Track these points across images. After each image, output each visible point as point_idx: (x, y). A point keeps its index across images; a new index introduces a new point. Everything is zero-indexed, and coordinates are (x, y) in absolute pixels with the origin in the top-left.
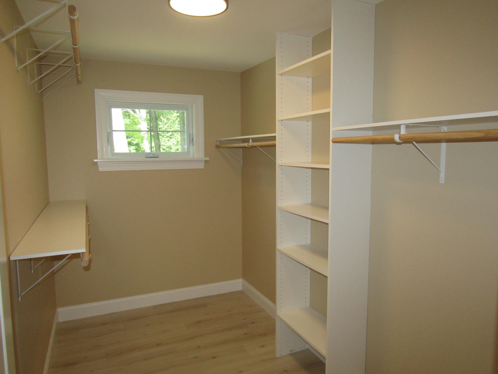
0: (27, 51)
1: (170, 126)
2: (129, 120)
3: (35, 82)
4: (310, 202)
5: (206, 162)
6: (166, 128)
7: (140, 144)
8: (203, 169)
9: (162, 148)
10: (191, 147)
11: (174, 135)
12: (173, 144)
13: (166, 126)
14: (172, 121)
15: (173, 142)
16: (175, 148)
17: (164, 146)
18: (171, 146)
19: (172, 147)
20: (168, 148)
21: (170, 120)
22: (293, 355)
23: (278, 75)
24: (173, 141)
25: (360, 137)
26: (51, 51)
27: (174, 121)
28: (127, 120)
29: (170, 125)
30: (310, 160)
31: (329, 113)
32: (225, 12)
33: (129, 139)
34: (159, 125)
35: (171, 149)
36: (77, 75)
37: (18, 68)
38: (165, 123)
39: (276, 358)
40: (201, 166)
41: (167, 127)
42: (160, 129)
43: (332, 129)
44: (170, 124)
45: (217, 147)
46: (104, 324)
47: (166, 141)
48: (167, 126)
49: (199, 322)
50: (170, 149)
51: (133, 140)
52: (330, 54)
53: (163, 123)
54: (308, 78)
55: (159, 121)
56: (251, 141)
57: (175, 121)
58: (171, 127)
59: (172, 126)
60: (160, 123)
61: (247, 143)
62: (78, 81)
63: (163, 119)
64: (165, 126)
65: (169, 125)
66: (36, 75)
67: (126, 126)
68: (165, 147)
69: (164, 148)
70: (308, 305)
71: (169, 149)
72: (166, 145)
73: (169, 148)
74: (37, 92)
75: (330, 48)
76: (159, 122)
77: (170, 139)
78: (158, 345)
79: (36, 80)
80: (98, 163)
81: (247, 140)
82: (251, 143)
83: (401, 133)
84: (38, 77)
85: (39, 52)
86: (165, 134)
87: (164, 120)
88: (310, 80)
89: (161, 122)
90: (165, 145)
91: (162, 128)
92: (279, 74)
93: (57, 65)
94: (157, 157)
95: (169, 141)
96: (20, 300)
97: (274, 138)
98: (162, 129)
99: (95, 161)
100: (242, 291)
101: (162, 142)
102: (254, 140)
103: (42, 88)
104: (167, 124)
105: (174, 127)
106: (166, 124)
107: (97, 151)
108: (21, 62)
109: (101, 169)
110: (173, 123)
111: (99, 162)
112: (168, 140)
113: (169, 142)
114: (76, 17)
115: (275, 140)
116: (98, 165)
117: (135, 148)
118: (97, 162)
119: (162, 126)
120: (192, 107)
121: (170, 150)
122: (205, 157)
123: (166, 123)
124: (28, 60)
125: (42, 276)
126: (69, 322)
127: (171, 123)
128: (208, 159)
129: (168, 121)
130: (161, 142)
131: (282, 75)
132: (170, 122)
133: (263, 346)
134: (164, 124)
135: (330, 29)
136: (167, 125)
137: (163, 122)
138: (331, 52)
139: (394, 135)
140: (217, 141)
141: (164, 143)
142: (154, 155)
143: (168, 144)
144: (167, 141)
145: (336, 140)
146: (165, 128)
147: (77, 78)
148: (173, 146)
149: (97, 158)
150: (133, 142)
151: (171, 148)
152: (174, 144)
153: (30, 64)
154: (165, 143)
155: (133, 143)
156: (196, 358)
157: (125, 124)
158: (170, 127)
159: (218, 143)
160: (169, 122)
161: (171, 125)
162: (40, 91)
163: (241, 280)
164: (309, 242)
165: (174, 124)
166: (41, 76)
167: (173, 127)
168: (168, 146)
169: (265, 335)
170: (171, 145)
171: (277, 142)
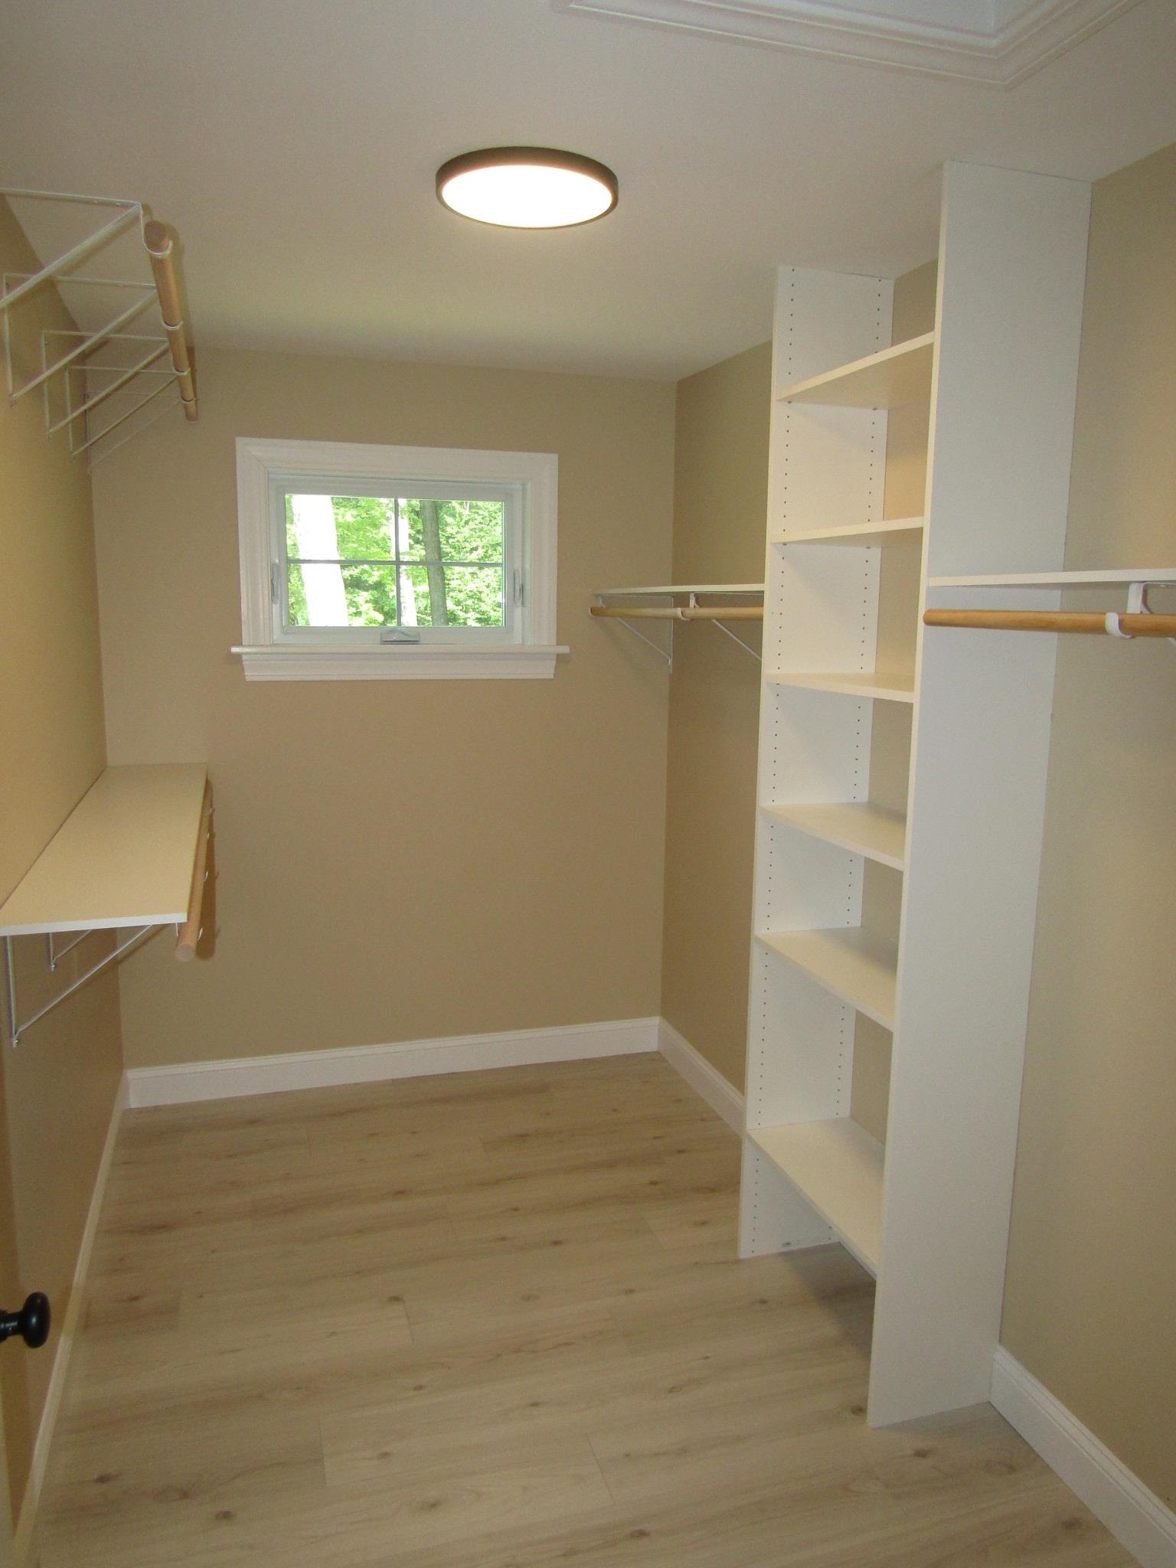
0: (43, 342)
1: (481, 530)
2: (355, 512)
3: (66, 425)
4: (863, 796)
5: (561, 659)
6: (467, 535)
7: (388, 586)
8: (550, 680)
9: (452, 597)
10: (518, 611)
11: (492, 558)
12: (488, 587)
13: (466, 531)
14: (486, 514)
15: (488, 580)
16: (493, 599)
17: (460, 591)
18: (481, 593)
19: (483, 595)
20: (472, 598)
21: (481, 512)
22: (787, 1256)
23: (779, 400)
24: (487, 576)
25: (1007, 614)
26: (112, 335)
27: (493, 514)
28: (346, 511)
29: (481, 526)
30: (870, 668)
31: (920, 531)
32: (611, 214)
33: (355, 570)
34: (447, 525)
35: (480, 603)
36: (184, 402)
37: (14, 395)
38: (465, 519)
39: (738, 1261)
40: (546, 671)
41: (472, 532)
42: (448, 538)
43: (926, 582)
44: (481, 523)
45: (595, 612)
46: (253, 1122)
47: (465, 578)
48: (471, 530)
49: (523, 1136)
50: (476, 602)
51: (366, 572)
52: (930, 347)
53: (458, 519)
54: (875, 409)
55: (446, 513)
56: (692, 602)
57: (496, 513)
58: (482, 534)
59: (485, 529)
60: (449, 520)
61: (681, 607)
62: (189, 417)
63: (458, 508)
64: (462, 530)
65: (476, 527)
66: (69, 404)
67: (346, 532)
68: (461, 596)
69: (458, 597)
70: (845, 1111)
71: (473, 603)
72: (465, 588)
73: (473, 600)
74: (71, 453)
75: (931, 328)
76: (445, 516)
77: (478, 572)
78: (400, 1193)
79: (70, 418)
80: (244, 657)
81: (681, 600)
82: (693, 609)
83: (1130, 610)
84: (74, 408)
85: (81, 340)
86: (462, 554)
87: (462, 511)
88: (882, 416)
89: (454, 516)
90: (463, 587)
91: (456, 536)
92: (783, 400)
93: (131, 372)
94: (415, 642)
95: (475, 576)
96: (14, 1046)
97: (757, 599)
98: (454, 538)
99: (235, 650)
100: (657, 1053)
101: (453, 579)
102: (702, 599)
103: (86, 440)
104: (471, 523)
105: (493, 532)
106: (467, 523)
107: (241, 621)
108: (24, 373)
109: (251, 675)
110: (491, 521)
111: (246, 653)
112: (473, 574)
113: (476, 580)
114: (168, 252)
115: (761, 604)
116: (244, 663)
117: (372, 596)
118: (239, 656)
119: (456, 529)
120: (524, 491)
121: (478, 606)
122: (559, 643)
123: (467, 519)
124: (44, 365)
125: (81, 975)
126: (157, 1109)
127: (482, 521)
128: (565, 649)
129: (475, 513)
130: (449, 580)
131: (790, 402)
132: (481, 517)
133: (704, 1223)
134: (462, 523)
135: (934, 264)
136: (472, 525)
137: (457, 515)
138: (934, 338)
139: (1105, 614)
140: (597, 596)
141: (459, 582)
142: (406, 635)
143: (472, 586)
144: (468, 577)
145: (934, 617)
146: (463, 535)
147: (186, 407)
148: (487, 591)
149: (240, 644)
150: (365, 577)
151: (480, 599)
152: (491, 588)
153: (49, 378)
154: (462, 584)
155: (367, 581)
156: (503, 1239)
157: (339, 526)
158: (478, 534)
159: (600, 603)
160: (476, 516)
161: (483, 526)
162: (84, 448)
163: (656, 1021)
164: (856, 922)
165: (494, 522)
166: (83, 408)
167: (488, 531)
168: (470, 591)
169: (713, 1190)
170: (481, 590)
171: (769, 612)
